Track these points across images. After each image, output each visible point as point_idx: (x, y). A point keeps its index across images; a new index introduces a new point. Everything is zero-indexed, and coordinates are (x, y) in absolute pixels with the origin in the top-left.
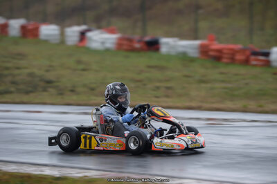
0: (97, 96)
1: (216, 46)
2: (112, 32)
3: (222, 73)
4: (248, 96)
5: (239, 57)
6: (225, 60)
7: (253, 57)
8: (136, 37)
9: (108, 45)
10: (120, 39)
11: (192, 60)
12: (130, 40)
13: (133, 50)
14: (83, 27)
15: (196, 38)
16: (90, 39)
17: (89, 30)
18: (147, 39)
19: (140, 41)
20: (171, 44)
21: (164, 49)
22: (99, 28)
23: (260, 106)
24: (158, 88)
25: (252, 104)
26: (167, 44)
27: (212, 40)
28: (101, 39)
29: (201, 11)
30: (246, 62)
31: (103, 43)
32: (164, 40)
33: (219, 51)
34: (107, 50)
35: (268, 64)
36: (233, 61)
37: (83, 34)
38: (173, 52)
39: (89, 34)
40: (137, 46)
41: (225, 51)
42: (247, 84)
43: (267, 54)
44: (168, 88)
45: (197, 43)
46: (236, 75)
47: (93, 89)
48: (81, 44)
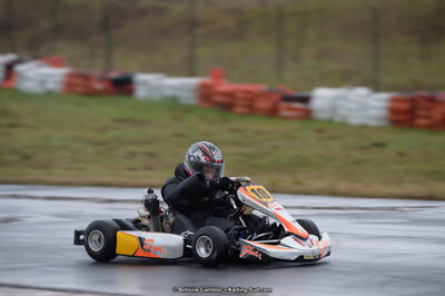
0: (35, 167)
1: (225, 86)
2: (56, 64)
3: (235, 131)
4: (277, 167)
5: (262, 104)
6: (239, 110)
7: (284, 104)
8: (96, 72)
9: (52, 85)
10: (70, 76)
11: (187, 109)
12: (86, 78)
13: (92, 93)
14: (10, 57)
15: (192, 74)
16: (22, 76)
17: (19, 62)
18: (114, 75)
19: (102, 79)
20: (152, 84)
21: (141, 93)
22: (36, 57)
23: (298, 183)
24: (133, 154)
25: (286, 181)
26: (145, 83)
27: (217, 77)
28: (39, 75)
29: (200, 31)
30: (273, 112)
31: (42, 82)
32: (141, 77)
33: (230, 94)
34: (50, 94)
35: (307, 115)
36: (251, 110)
37: (9, 67)
38: (156, 97)
39: (20, 68)
40: (98, 86)
41: (240, 95)
42: (275, 148)
43: (305, 100)
44: (150, 155)
45: (194, 81)
46: (259, 133)
47: (27, 157)
48: (7, 85)
